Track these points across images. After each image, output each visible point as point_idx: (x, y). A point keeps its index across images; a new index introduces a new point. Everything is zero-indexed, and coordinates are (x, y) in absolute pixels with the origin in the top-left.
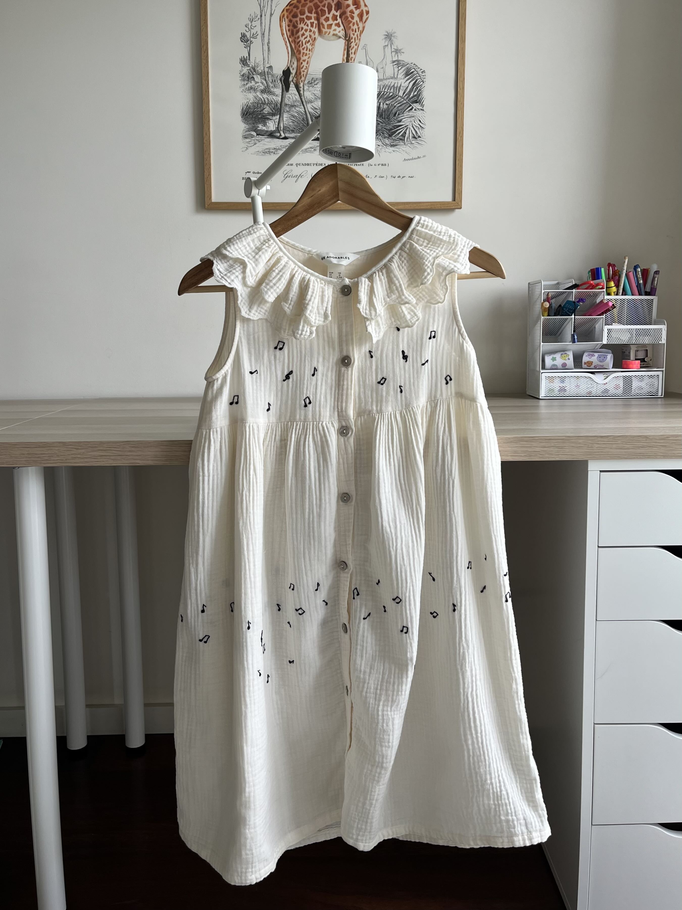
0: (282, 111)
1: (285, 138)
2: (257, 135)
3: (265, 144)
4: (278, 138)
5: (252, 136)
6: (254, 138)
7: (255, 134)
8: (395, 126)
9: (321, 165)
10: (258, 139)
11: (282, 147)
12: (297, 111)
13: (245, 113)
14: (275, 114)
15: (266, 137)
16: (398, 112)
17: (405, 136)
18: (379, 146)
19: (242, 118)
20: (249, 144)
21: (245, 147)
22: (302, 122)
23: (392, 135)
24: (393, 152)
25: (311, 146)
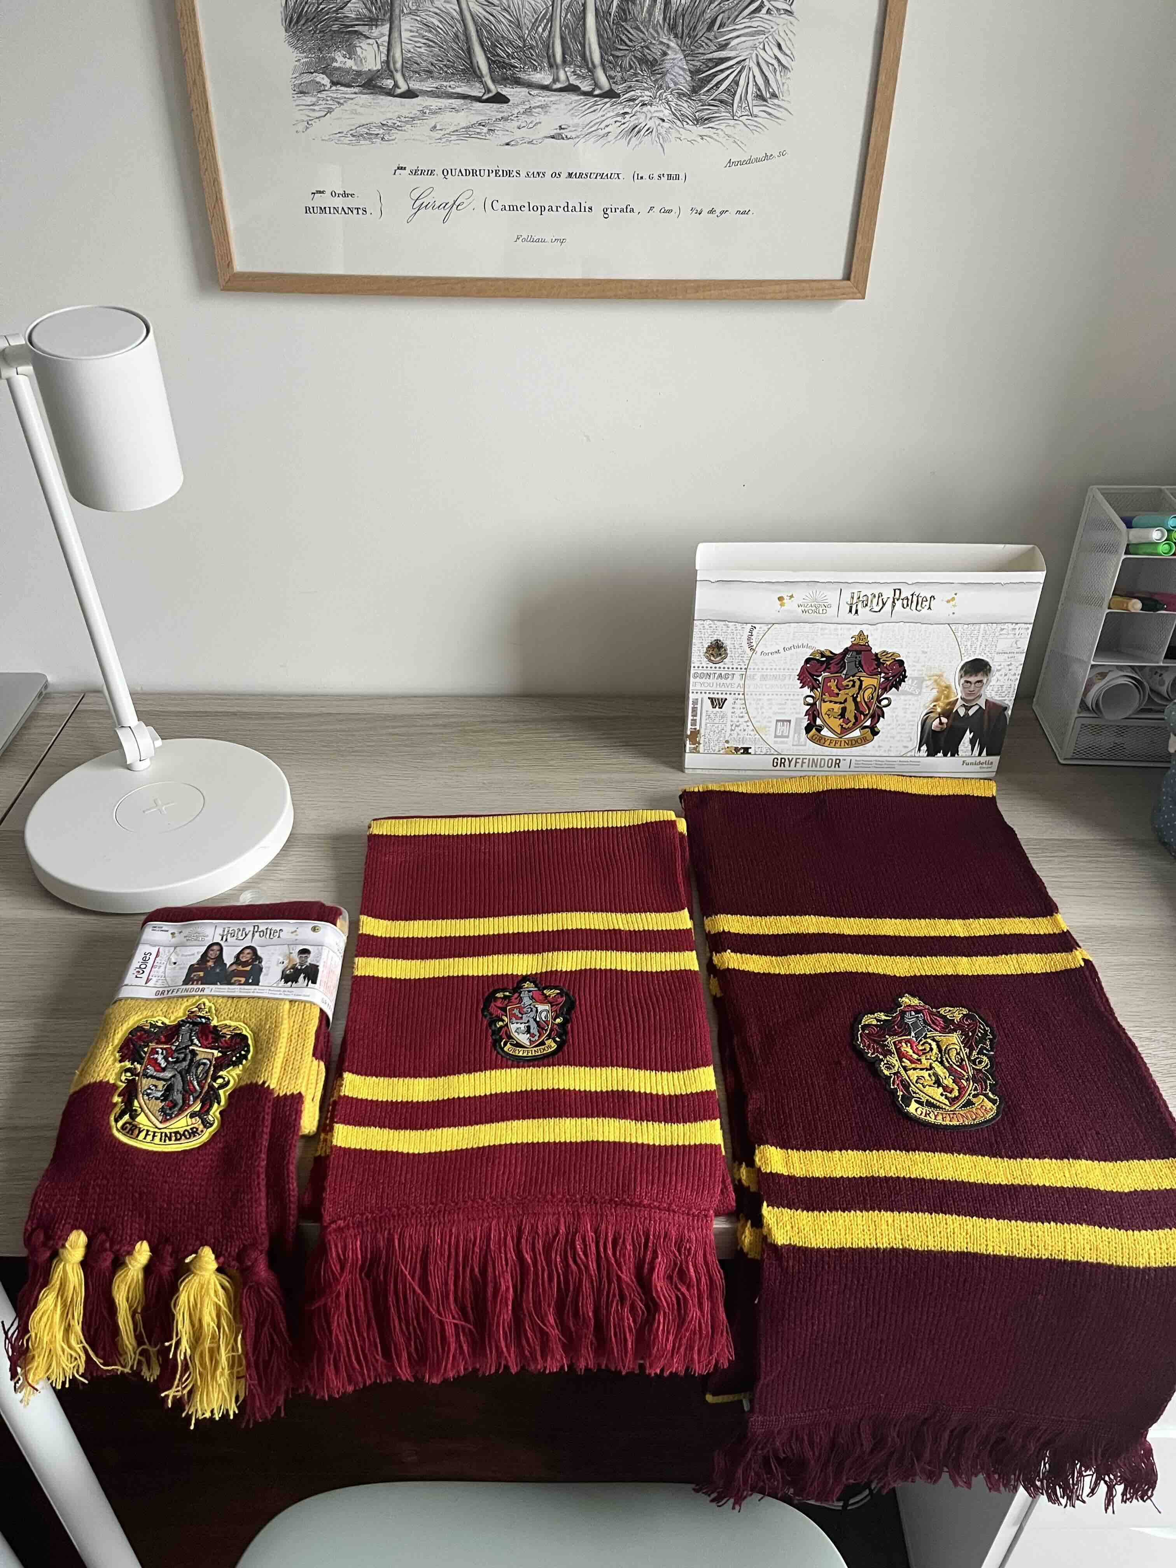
0: (397, 11)
1: (410, 94)
2: (334, 83)
3: (355, 112)
4: (390, 93)
5: (320, 88)
6: (324, 95)
7: (326, 81)
8: (710, 60)
9: (509, 173)
10: (335, 95)
11: (403, 119)
12: (438, 11)
13: (295, 16)
14: (377, 20)
15: (356, 90)
16: (719, 18)
17: (734, 94)
18: (663, 121)
19: (286, 31)
20: (314, 110)
21: (303, 121)
22: (455, 46)
23: (701, 88)
24: (699, 139)
25: (480, 118)
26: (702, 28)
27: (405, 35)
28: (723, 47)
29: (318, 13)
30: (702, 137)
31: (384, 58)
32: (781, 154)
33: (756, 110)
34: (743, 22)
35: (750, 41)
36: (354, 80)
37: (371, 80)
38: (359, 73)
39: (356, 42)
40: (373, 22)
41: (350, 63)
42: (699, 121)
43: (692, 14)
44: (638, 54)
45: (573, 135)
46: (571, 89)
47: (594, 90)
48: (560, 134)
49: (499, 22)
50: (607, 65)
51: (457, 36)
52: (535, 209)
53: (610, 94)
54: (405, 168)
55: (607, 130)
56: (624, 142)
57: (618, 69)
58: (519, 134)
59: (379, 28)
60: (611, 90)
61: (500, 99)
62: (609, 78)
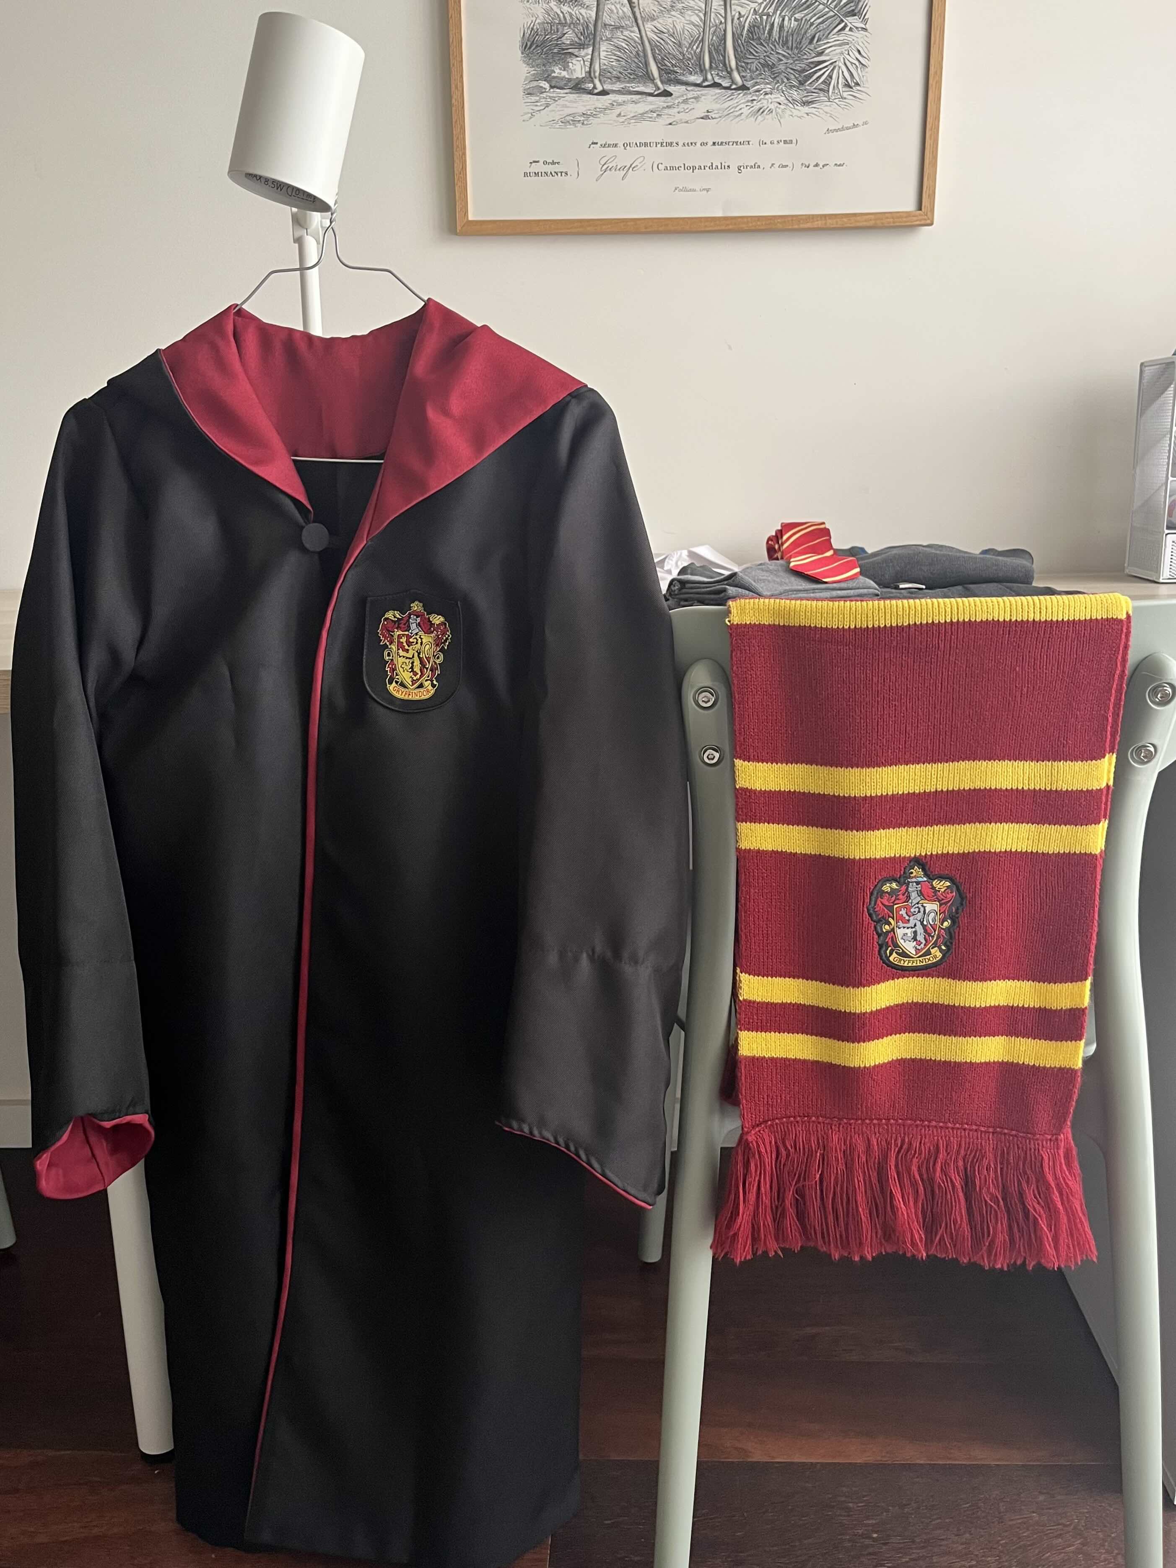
0: (598, 39)
1: (604, 93)
2: (552, 87)
3: (565, 106)
4: (590, 93)
5: (542, 90)
6: (544, 95)
7: (546, 85)
8: (812, 63)
9: (671, 144)
10: (551, 95)
11: (598, 110)
12: (626, 38)
13: (529, 44)
14: (584, 45)
15: (567, 91)
16: (817, 36)
17: (830, 84)
18: (780, 104)
19: (522, 53)
20: (537, 106)
21: (529, 113)
22: (636, 60)
23: (806, 81)
24: (805, 115)
25: (651, 107)
26: (805, 42)
27: (603, 54)
28: (821, 53)
29: (544, 42)
30: (807, 114)
31: (587, 69)
32: (865, 123)
33: (845, 95)
34: (833, 38)
35: (839, 50)
36: (566, 85)
37: (577, 84)
38: (569, 80)
39: (569, 60)
40: (582, 46)
41: (564, 74)
42: (805, 103)
43: (798, 34)
44: (762, 61)
45: (717, 116)
46: (716, 85)
47: (731, 85)
48: (707, 116)
49: (667, 43)
50: (740, 68)
51: (638, 54)
52: (689, 168)
53: (743, 88)
54: (597, 143)
55: (740, 112)
56: (753, 119)
57: (748, 71)
58: (678, 117)
59: (585, 51)
60: (743, 85)
61: (667, 94)
62: (742, 77)
